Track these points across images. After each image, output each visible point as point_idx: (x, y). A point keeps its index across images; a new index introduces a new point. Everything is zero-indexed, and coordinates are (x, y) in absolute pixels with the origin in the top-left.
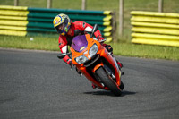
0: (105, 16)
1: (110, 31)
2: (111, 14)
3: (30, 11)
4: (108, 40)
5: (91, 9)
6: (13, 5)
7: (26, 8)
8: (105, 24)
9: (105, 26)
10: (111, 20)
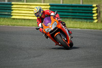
0: (94, 7)
1: (97, 16)
2: (97, 6)
3: (51, 5)
4: (96, 21)
5: (86, 4)
6: (41, 2)
7: (48, 4)
8: (94, 12)
9: (94, 13)
10: (97, 10)
